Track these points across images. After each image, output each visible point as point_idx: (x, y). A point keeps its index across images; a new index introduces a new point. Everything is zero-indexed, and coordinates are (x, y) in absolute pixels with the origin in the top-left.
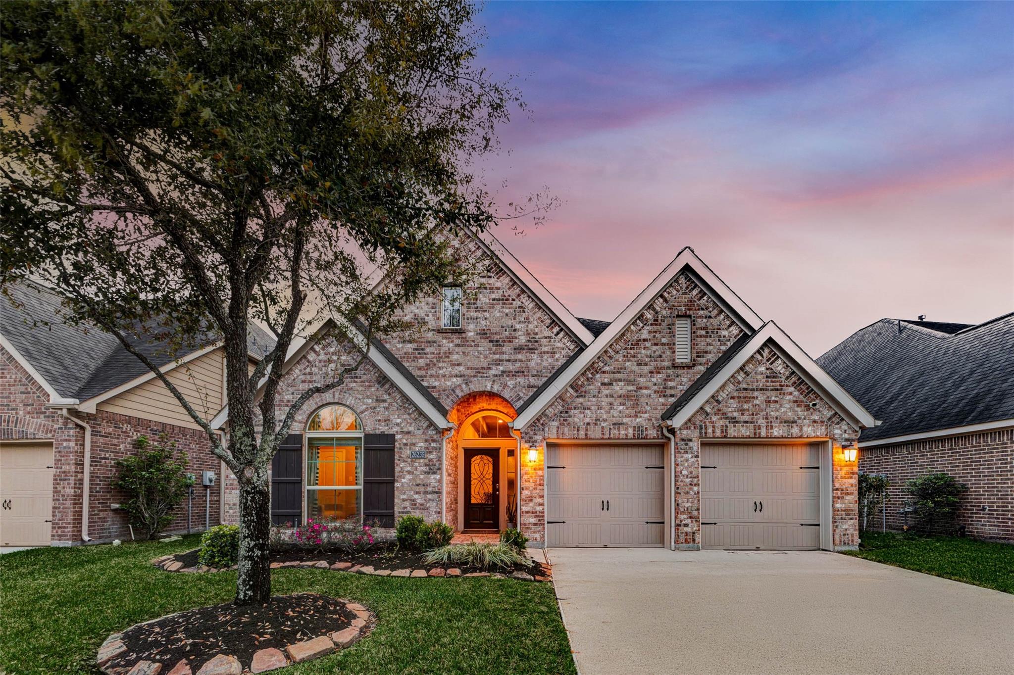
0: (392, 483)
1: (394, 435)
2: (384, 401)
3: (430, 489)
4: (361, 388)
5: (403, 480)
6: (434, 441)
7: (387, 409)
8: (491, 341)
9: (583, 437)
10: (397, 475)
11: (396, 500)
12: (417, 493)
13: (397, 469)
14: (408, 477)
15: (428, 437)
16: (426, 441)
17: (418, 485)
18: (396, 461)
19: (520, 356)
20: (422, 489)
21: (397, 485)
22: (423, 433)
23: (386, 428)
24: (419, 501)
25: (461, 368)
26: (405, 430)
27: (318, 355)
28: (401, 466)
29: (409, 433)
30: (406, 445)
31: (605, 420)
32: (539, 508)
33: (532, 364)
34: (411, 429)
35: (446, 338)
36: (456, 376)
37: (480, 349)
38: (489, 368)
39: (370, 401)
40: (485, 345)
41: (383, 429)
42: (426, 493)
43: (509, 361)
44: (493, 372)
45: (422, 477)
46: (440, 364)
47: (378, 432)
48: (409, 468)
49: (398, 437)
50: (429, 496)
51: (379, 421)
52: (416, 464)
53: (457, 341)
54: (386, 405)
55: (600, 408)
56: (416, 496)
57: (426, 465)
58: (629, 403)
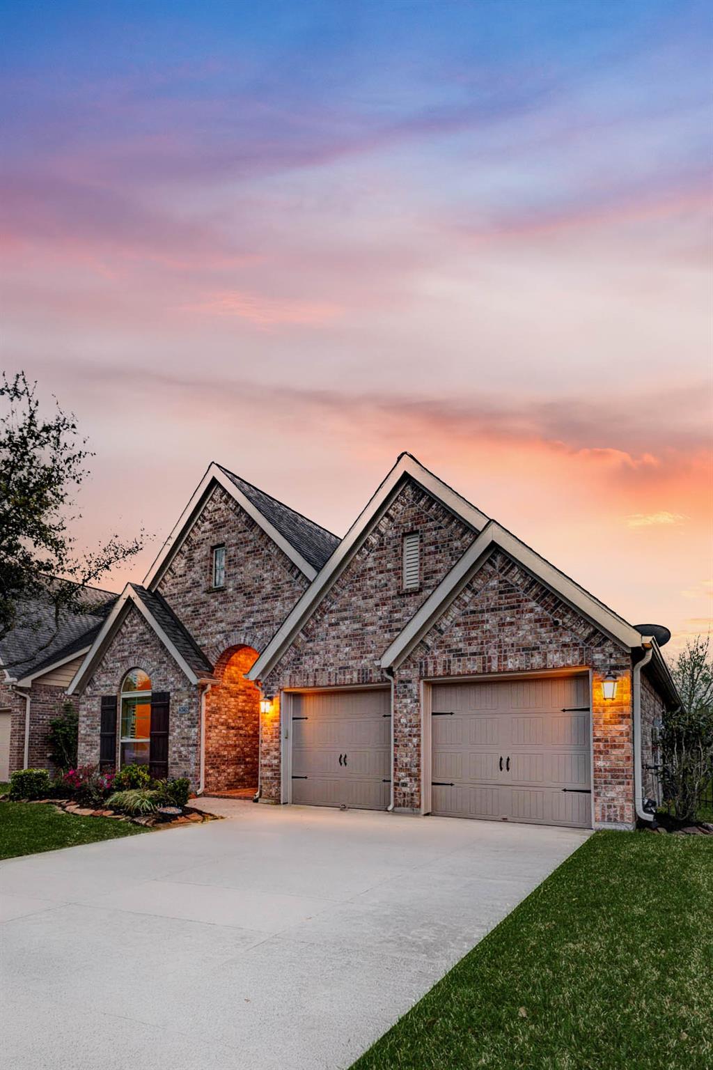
0: (167, 735)
1: (169, 693)
2: (164, 662)
3: (191, 742)
4: (151, 653)
5: (175, 734)
6: (194, 696)
7: (165, 669)
8: (245, 594)
9: (312, 684)
10: (170, 729)
11: (169, 752)
12: (183, 746)
13: (171, 724)
14: (178, 730)
15: (190, 693)
16: (190, 697)
17: (183, 738)
18: (170, 717)
19: (266, 606)
20: (185, 742)
21: (170, 738)
22: (188, 690)
23: (165, 686)
24: (184, 753)
25: (223, 625)
26: (176, 687)
27: (127, 628)
28: (173, 721)
29: (178, 690)
30: (176, 701)
31: (332, 665)
32: (275, 762)
33: (276, 612)
34: (180, 686)
35: (213, 597)
36: (220, 633)
37: (237, 603)
38: (243, 622)
39: (155, 663)
40: (241, 598)
41: (163, 688)
42: (189, 746)
43: (258, 611)
44: (246, 625)
45: (186, 730)
46: (209, 623)
47: (160, 690)
48: (178, 723)
49: (172, 694)
50: (191, 749)
51: (161, 680)
52: (183, 719)
53: (221, 599)
54: (165, 665)
55: (328, 652)
56: (182, 749)
57: (189, 719)
58: (354, 644)
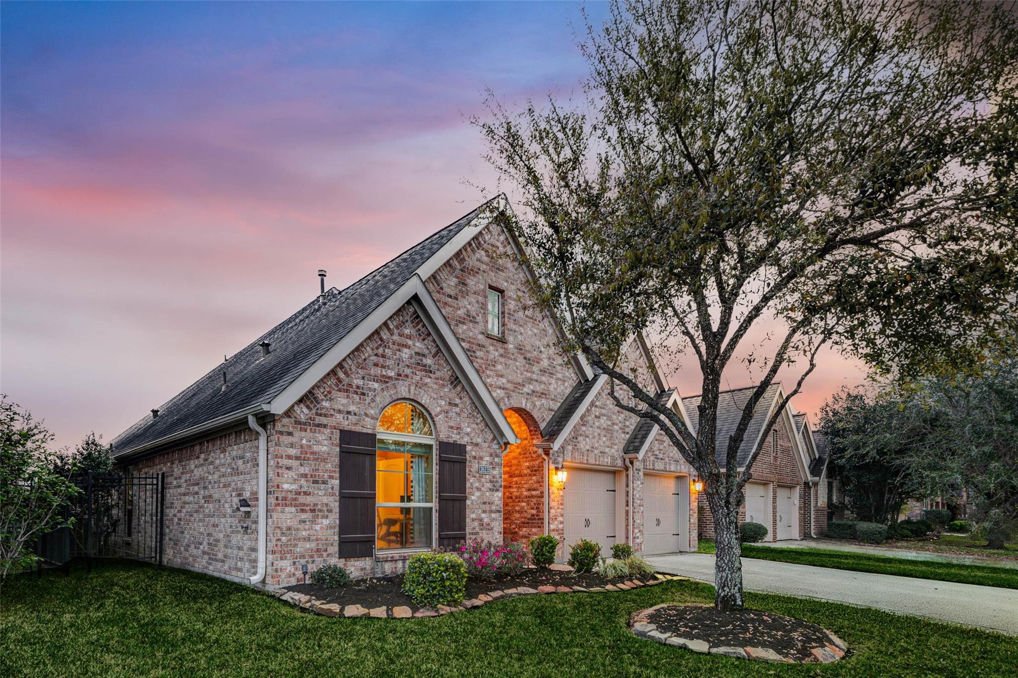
0: (464, 499)
1: (465, 446)
2: (456, 405)
3: (494, 508)
4: (435, 386)
5: (473, 498)
6: (497, 456)
7: (458, 414)
8: (525, 358)
9: (585, 461)
10: (467, 491)
11: (467, 520)
12: (484, 512)
13: (468, 485)
14: (477, 494)
15: (492, 451)
16: (491, 455)
17: (485, 503)
18: (468, 476)
19: (544, 379)
20: (487, 507)
21: (468, 502)
22: (489, 447)
23: (458, 437)
24: (486, 520)
25: (504, 380)
26: (474, 441)
27: (392, 334)
28: (471, 481)
29: (477, 445)
30: (475, 458)
31: (597, 448)
32: (561, 526)
33: (552, 388)
34: (479, 440)
35: (493, 345)
36: (500, 388)
37: (517, 364)
38: (524, 385)
39: (443, 403)
40: (521, 362)
41: (455, 437)
42: (491, 512)
43: (537, 381)
44: (526, 390)
45: (488, 494)
46: (488, 372)
47: (451, 440)
48: (477, 484)
49: (469, 448)
50: (493, 515)
51: (452, 427)
52: (483, 480)
53: (502, 351)
54: (457, 410)
55: (594, 438)
56: (483, 515)
57: (491, 482)
